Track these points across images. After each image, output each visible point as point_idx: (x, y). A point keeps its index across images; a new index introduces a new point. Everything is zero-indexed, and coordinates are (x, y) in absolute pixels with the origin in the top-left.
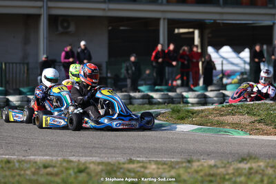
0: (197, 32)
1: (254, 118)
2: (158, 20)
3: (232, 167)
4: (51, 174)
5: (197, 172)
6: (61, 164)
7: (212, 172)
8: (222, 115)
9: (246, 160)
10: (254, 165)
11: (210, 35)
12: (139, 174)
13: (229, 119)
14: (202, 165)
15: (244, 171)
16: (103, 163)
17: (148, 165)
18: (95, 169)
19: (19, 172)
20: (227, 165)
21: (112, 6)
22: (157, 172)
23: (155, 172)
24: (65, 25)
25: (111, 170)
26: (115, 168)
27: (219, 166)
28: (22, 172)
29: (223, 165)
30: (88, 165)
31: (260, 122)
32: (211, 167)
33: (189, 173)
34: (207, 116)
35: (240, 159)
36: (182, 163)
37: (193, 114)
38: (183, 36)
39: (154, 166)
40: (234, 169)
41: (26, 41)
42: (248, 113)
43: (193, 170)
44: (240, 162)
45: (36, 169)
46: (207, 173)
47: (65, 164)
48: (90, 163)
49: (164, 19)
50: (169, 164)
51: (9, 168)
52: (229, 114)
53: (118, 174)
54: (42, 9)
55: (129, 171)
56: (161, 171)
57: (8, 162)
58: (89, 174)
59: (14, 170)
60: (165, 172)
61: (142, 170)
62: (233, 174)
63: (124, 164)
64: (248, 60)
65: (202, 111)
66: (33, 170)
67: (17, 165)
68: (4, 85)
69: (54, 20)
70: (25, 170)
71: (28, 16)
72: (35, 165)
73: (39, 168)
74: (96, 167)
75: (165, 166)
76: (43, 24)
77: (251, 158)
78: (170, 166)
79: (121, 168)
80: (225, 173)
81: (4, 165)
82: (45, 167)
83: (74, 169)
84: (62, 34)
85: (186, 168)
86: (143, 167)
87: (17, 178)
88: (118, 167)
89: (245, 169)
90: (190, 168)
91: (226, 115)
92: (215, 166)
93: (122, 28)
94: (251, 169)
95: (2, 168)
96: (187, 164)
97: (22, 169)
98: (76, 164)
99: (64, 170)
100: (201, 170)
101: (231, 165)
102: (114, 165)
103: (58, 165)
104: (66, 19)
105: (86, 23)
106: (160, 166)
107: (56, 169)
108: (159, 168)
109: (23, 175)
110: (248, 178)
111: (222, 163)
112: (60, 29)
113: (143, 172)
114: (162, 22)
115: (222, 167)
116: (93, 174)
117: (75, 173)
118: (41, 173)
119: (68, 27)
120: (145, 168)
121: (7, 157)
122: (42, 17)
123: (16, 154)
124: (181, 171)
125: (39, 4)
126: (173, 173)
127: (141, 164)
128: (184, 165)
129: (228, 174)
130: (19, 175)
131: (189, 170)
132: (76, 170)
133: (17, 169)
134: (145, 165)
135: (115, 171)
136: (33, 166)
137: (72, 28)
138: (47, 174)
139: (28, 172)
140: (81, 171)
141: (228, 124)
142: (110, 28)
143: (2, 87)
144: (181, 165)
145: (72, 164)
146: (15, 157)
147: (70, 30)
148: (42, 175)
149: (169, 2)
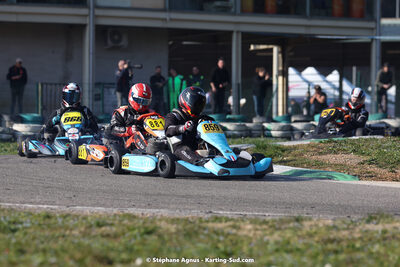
0: (275, 49)
1: (363, 158)
2: (230, 33)
3: (357, 230)
4: (108, 236)
5: (311, 235)
6: (120, 221)
7: (332, 236)
8: (321, 154)
9: (375, 218)
10: (389, 227)
11: (291, 54)
12: (230, 237)
13: (331, 158)
14: (316, 225)
15: (375, 235)
16: (178, 219)
17: (242, 224)
18: (168, 230)
19: (62, 231)
20: (351, 226)
22: (255, 234)
23: (251, 235)
24: (116, 37)
25: (191, 231)
26: (196, 228)
27: (340, 227)
28: (68, 232)
29: (345, 226)
30: (158, 223)
32: (328, 228)
33: (299, 237)
34: (301, 154)
35: (367, 218)
36: (289, 222)
37: (283, 151)
38: (259, 54)
39: (249, 227)
40: (361, 231)
41: (68, 57)
42: (354, 151)
43: (304, 232)
44: (368, 222)
45: (87, 228)
46: (326, 238)
47: (126, 222)
48: (160, 220)
49: (238, 32)
50: (270, 224)
51: (49, 226)
52: (330, 152)
53: (202, 237)
54: (88, 19)
55: (216, 233)
56: (259, 232)
57: (48, 217)
58: (160, 236)
59: (55, 229)
60: (266, 235)
61: (234, 231)
62: (361, 238)
63: (207, 221)
64: (337, 84)
65: (295, 148)
66: (82, 229)
67: (60, 221)
69: (102, 32)
70: (71, 230)
71: (71, 26)
72: (84, 222)
73: (91, 226)
74: (169, 226)
75: (265, 227)
76: (89, 37)
77: (382, 216)
78: (271, 227)
79: (205, 229)
80: (350, 237)
81: (42, 222)
82: (99, 225)
83: (139, 228)
84: (113, 48)
85: (295, 230)
86: (234, 227)
87: (61, 241)
88: (200, 227)
89: (377, 232)
90: (300, 229)
91: (326, 154)
92: (335, 227)
93: (185, 43)
94: (384, 232)
95: (40, 225)
96: (296, 224)
97: (67, 228)
98: (141, 222)
99: (126, 230)
100: (316, 233)
101: (356, 225)
102: (194, 223)
103: (116, 222)
104: (117, 31)
105: (141, 36)
106: (258, 227)
107: (114, 229)
108: (257, 230)
109: (69, 236)
110: (384, 245)
111: (344, 222)
112: (110, 42)
113: (235, 235)
114: (234, 36)
115: (344, 229)
116: (166, 237)
117: (142, 235)
118: (93, 233)
119: (119, 40)
120: (238, 228)
121: (45, 206)
122: (88, 28)
123: (58, 202)
124: (288, 234)
125: (84, 11)
126: (276, 236)
127: (231, 223)
128: (291, 225)
129: (354, 240)
130: (64, 236)
131: (299, 233)
132: (142, 230)
133: (61, 227)
134: (238, 224)
135: (196, 233)
136: (82, 223)
138: (103, 236)
139: (76, 232)
140: (149, 233)
141: (330, 165)
142: (171, 43)
144: (286, 225)
145: (136, 221)
146: (56, 207)
147: (122, 43)
148: (95, 237)
149: (244, 12)
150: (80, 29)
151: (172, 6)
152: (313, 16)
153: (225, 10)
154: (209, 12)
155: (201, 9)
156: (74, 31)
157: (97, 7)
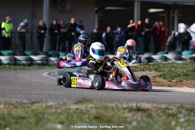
1: (158, 74)
31: (160, 76)
68: (13, 49)
84: (61, 11)
143: (12, 50)
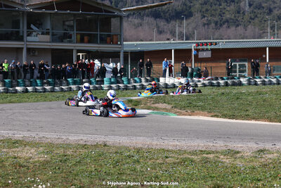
2: (73, 50)
21: (53, 44)
24: (34, 52)
41: (17, 59)
49: (75, 49)
54: (24, 45)
69: (29, 50)
71: (18, 48)
84: (34, 55)
104: (34, 50)
105: (42, 51)
112: (32, 54)
122: (24, 49)
125: (23, 43)
137: (36, 54)
149: (77, 43)
150: (21, 49)
151: (53, 41)
152: (101, 43)
153: (70, 42)
154: (65, 43)
155: (62, 41)
156: (19, 50)
157: (27, 41)
